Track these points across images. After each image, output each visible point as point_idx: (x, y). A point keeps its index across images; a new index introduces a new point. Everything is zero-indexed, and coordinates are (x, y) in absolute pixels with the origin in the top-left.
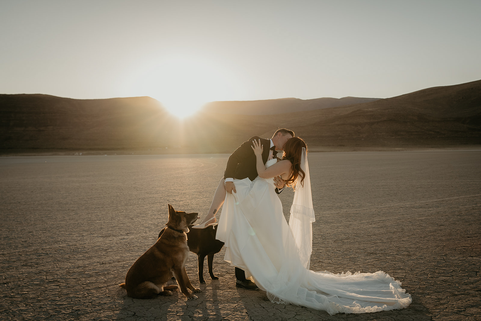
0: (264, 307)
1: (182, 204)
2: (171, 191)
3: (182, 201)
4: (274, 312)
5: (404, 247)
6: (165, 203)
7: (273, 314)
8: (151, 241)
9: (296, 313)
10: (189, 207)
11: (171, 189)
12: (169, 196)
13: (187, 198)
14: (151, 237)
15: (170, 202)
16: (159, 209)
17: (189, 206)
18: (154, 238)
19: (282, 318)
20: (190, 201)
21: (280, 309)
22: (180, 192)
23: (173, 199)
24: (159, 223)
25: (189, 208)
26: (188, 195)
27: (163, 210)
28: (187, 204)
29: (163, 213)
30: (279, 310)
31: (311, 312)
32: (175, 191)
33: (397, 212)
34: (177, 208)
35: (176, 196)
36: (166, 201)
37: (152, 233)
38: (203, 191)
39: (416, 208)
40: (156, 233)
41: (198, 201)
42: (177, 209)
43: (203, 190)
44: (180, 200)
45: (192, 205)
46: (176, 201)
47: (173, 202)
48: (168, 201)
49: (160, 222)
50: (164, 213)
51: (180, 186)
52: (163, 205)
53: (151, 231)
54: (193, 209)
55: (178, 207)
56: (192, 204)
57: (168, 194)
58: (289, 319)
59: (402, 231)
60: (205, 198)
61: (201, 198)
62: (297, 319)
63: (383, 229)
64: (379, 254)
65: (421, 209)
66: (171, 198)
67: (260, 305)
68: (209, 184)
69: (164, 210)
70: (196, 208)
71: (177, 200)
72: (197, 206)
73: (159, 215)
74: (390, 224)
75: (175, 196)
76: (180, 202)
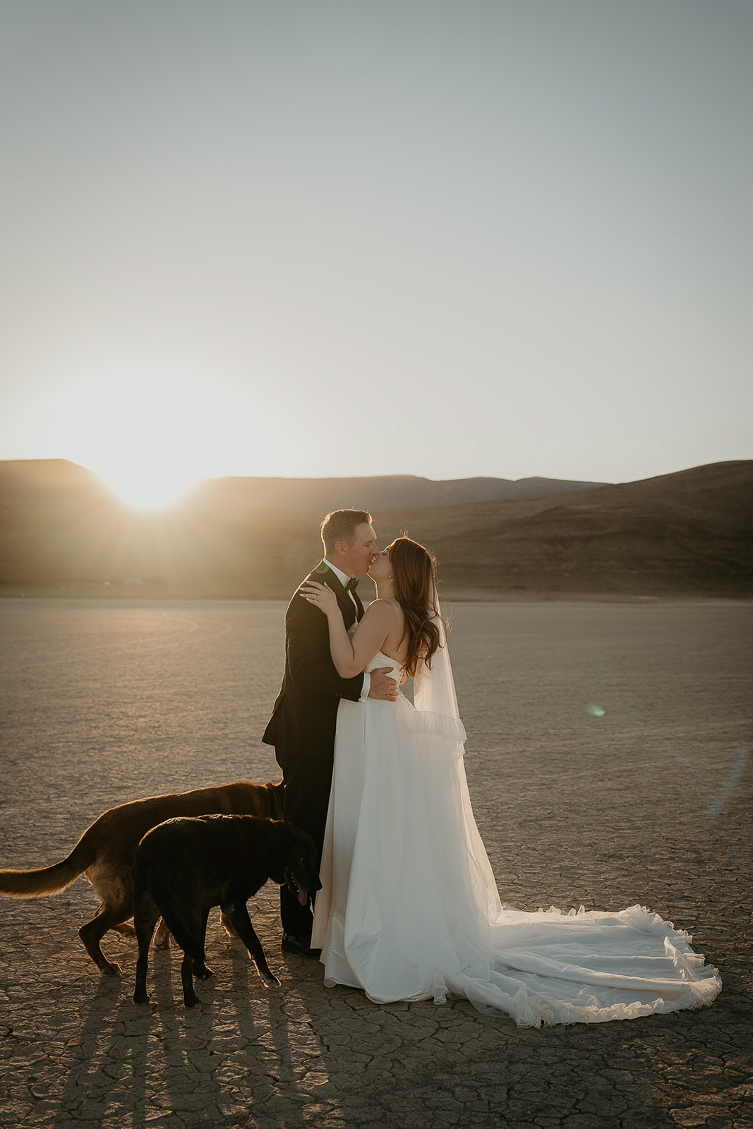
0: (357, 1008)
1: (144, 725)
2: (115, 690)
3: (144, 717)
4: (382, 1022)
5: (685, 840)
6: (100, 722)
7: (378, 1027)
8: (62, 822)
9: (439, 1023)
10: (160, 733)
11: (116, 686)
12: (110, 704)
13: (156, 709)
14: (61, 813)
15: (112, 718)
16: (86, 736)
17: (161, 731)
18: (68, 816)
19: (403, 1039)
20: (162, 717)
21: (396, 1014)
22: (138, 693)
23: (122, 712)
24: (82, 775)
25: (160, 735)
26: (158, 701)
27: (95, 740)
28: (157, 725)
29: (94, 749)
30: (393, 1015)
31: (475, 1020)
32: (125, 690)
33: (660, 750)
34: (129, 736)
35: (129, 705)
36: (102, 716)
37: (64, 800)
38: (196, 693)
39: (701, 741)
40: (76, 801)
41: (184, 717)
42: (130, 738)
43: (196, 690)
44: (138, 714)
45: (167, 729)
46: (128, 717)
47: (122, 719)
48: (107, 715)
49: (85, 770)
50: (97, 747)
51: (138, 678)
52: (95, 728)
53: (62, 795)
54: (172, 738)
55: (132, 733)
56: (169, 726)
57: (108, 697)
58: (420, 1041)
59: (676, 799)
60: (201, 709)
61: (192, 711)
62: (441, 1042)
63: (632, 793)
64: (628, 857)
65: (712, 744)
66: (115, 710)
67: (345, 1002)
68: (209, 674)
69: (97, 741)
70: (177, 735)
71: (130, 714)
72: (181, 731)
73: (83, 752)
74: (646, 779)
75: (126, 703)
76: (137, 719)
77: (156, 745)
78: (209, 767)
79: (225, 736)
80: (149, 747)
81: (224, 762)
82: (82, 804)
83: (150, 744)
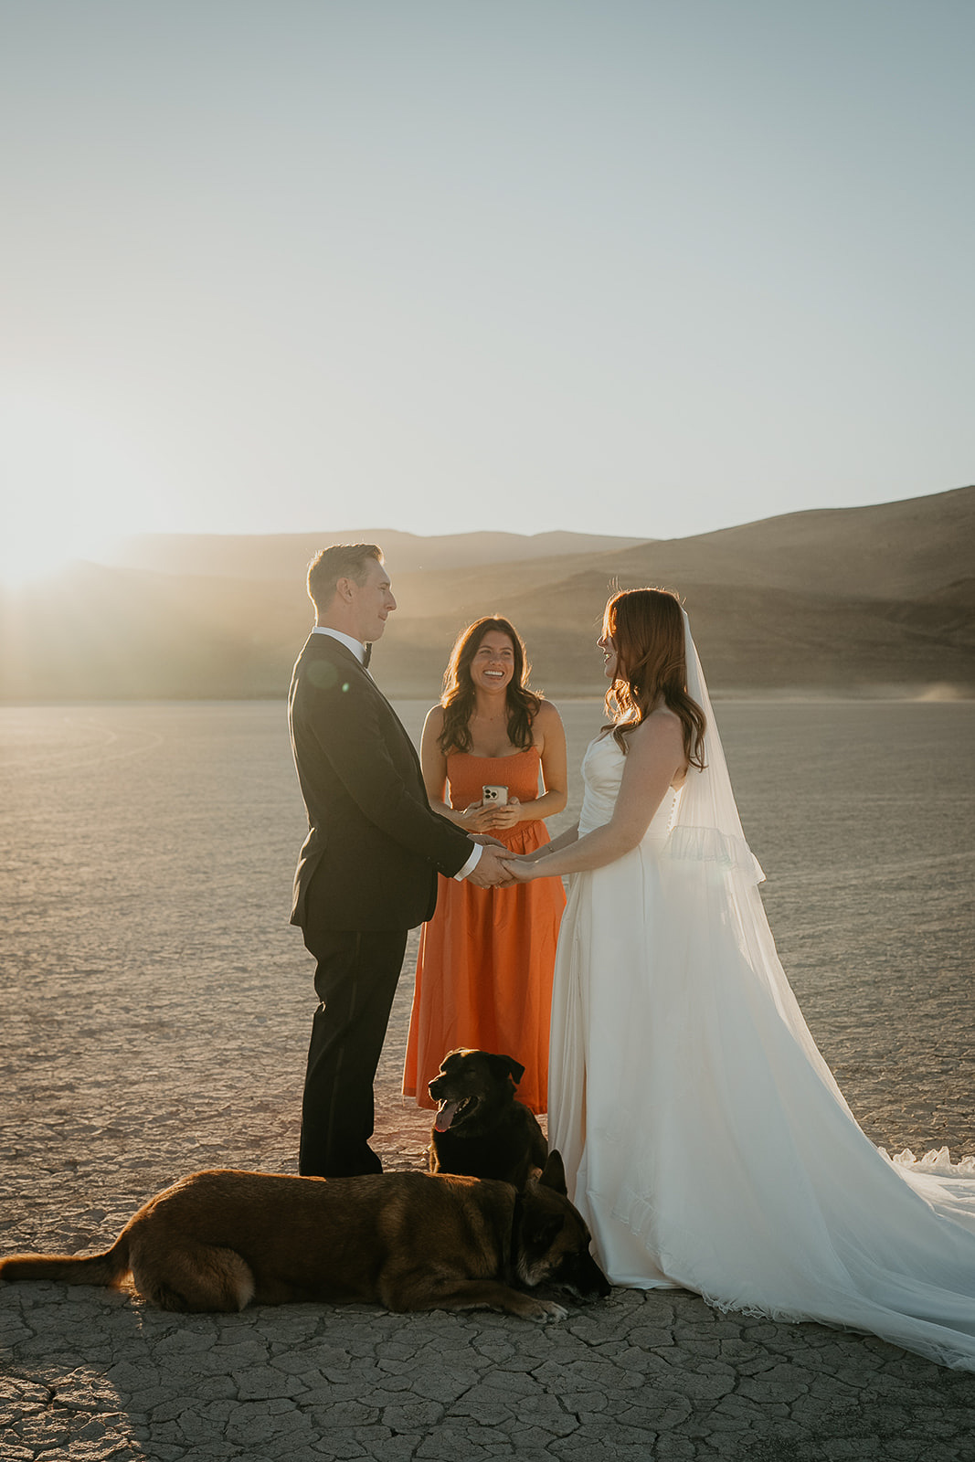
1: (91, 877)
2: (33, 827)
3: (88, 865)
6: (28, 874)
7: (642, 1377)
8: (21, 1028)
10: (118, 889)
11: (33, 821)
12: (33, 847)
13: (100, 854)
14: (16, 1013)
15: (44, 868)
16: (14, 895)
17: (119, 885)
18: (28, 1018)
19: (690, 1398)
20: (114, 865)
22: (67, 830)
23: (54, 859)
24: (28, 953)
25: (118, 892)
26: (99, 842)
27: (30, 900)
28: (109, 877)
29: (31, 913)
32: (48, 827)
34: (76, 893)
35: (61, 848)
36: (28, 865)
37: (14, 993)
38: (148, 829)
40: (32, 994)
41: (143, 864)
42: (77, 896)
43: (146, 825)
44: (77, 861)
45: (126, 882)
46: (65, 865)
47: (57, 869)
48: (35, 863)
49: (29, 946)
50: (35, 910)
51: (60, 809)
52: (24, 882)
53: (9, 984)
54: (138, 896)
55: (78, 889)
56: (126, 877)
57: (28, 837)
58: (720, 1401)
60: (164, 853)
61: (152, 856)
62: (754, 1402)
66: (43, 855)
67: (569, 1332)
68: (157, 803)
69: (33, 902)
70: (144, 891)
71: (66, 861)
72: (147, 886)
73: (18, 918)
75: (55, 845)
76: (78, 868)
77: (118, 906)
78: (206, 939)
79: (212, 892)
80: (110, 910)
81: (225, 930)
82: (42, 999)
83: (110, 906)
